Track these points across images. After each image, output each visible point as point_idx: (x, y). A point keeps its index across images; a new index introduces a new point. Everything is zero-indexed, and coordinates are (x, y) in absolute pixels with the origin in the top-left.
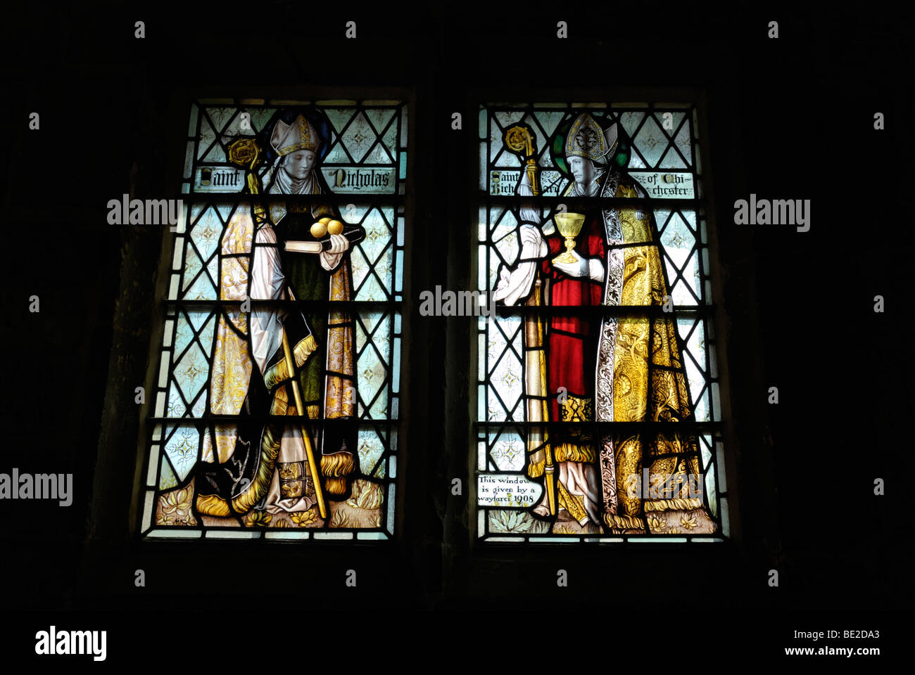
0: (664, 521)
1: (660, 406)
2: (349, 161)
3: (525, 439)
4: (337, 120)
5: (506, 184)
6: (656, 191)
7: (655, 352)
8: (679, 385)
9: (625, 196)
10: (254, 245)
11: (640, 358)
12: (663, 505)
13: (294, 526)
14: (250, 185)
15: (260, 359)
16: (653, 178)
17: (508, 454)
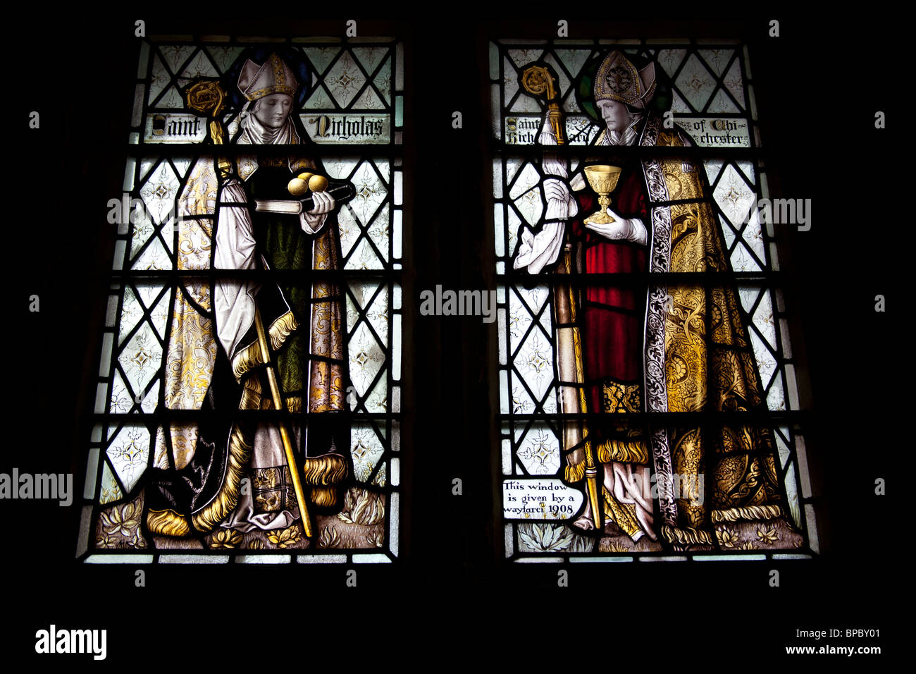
0: (737, 534)
1: (724, 393)
2: (333, 107)
3: (559, 435)
4: (318, 58)
5: (524, 132)
6: (705, 140)
7: (715, 327)
8: (746, 368)
9: (668, 145)
10: (219, 204)
11: (696, 336)
12: (734, 514)
13: (271, 547)
14: (213, 135)
15: (227, 341)
16: (700, 125)
17: (538, 454)
